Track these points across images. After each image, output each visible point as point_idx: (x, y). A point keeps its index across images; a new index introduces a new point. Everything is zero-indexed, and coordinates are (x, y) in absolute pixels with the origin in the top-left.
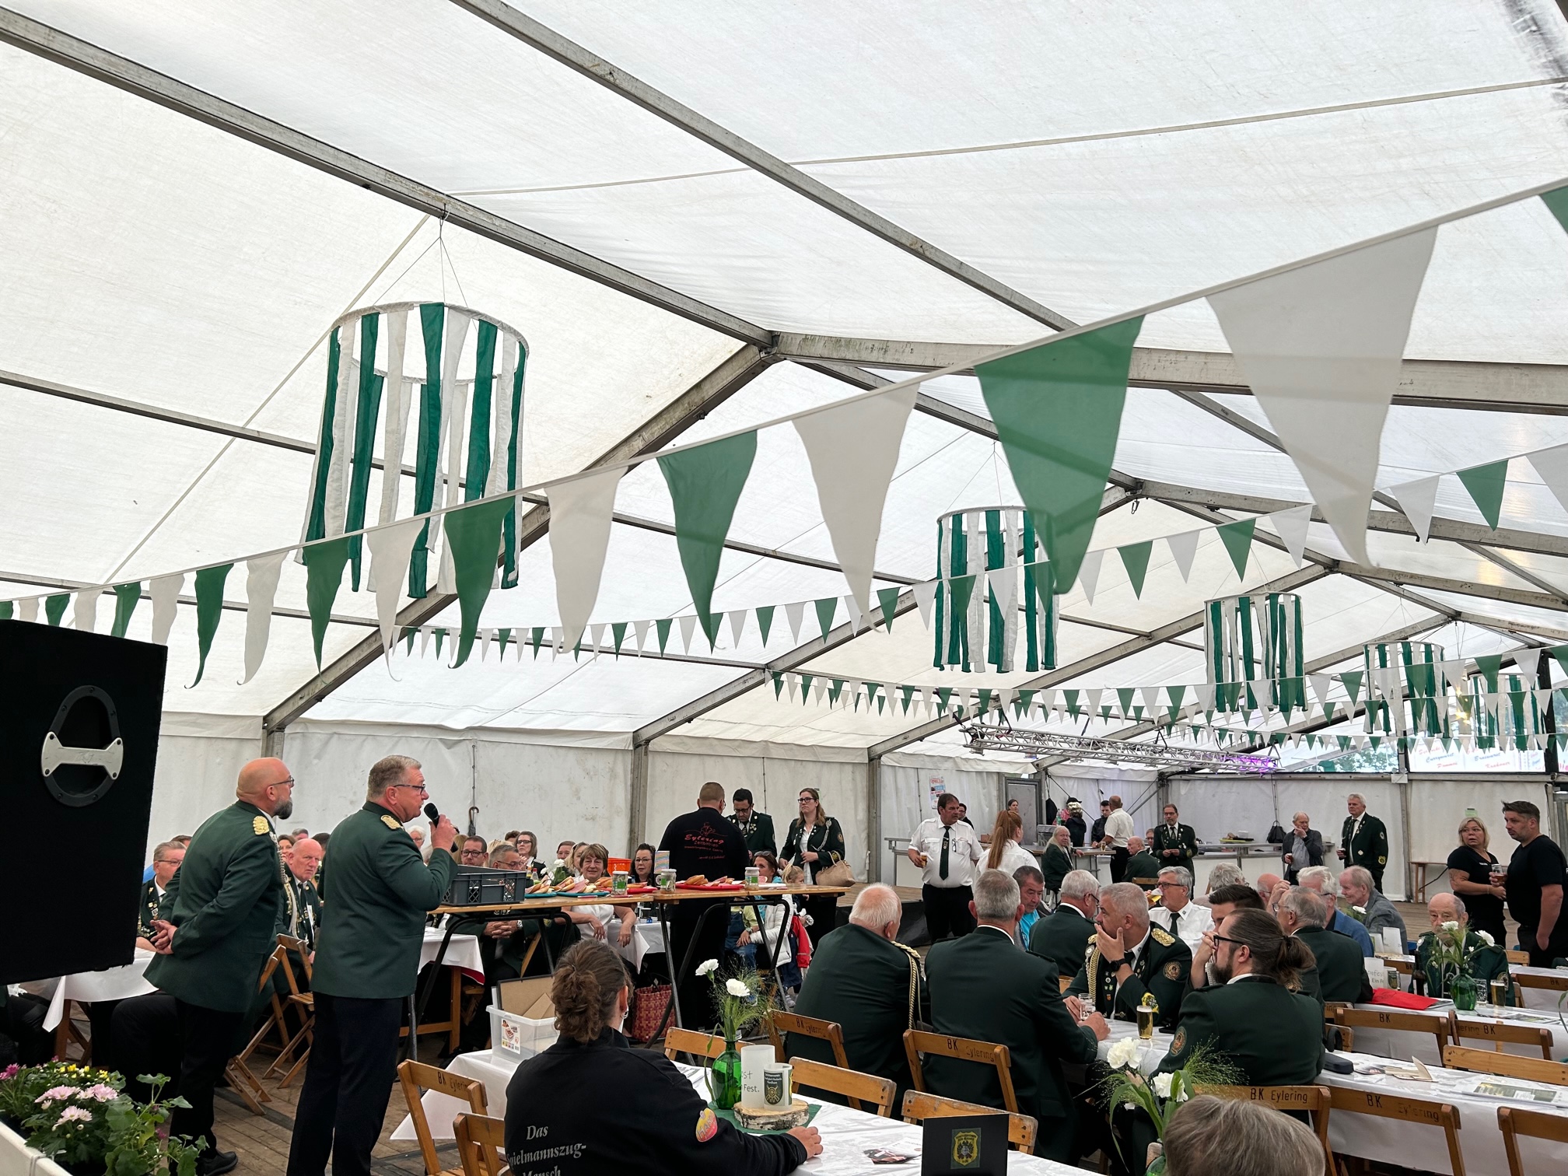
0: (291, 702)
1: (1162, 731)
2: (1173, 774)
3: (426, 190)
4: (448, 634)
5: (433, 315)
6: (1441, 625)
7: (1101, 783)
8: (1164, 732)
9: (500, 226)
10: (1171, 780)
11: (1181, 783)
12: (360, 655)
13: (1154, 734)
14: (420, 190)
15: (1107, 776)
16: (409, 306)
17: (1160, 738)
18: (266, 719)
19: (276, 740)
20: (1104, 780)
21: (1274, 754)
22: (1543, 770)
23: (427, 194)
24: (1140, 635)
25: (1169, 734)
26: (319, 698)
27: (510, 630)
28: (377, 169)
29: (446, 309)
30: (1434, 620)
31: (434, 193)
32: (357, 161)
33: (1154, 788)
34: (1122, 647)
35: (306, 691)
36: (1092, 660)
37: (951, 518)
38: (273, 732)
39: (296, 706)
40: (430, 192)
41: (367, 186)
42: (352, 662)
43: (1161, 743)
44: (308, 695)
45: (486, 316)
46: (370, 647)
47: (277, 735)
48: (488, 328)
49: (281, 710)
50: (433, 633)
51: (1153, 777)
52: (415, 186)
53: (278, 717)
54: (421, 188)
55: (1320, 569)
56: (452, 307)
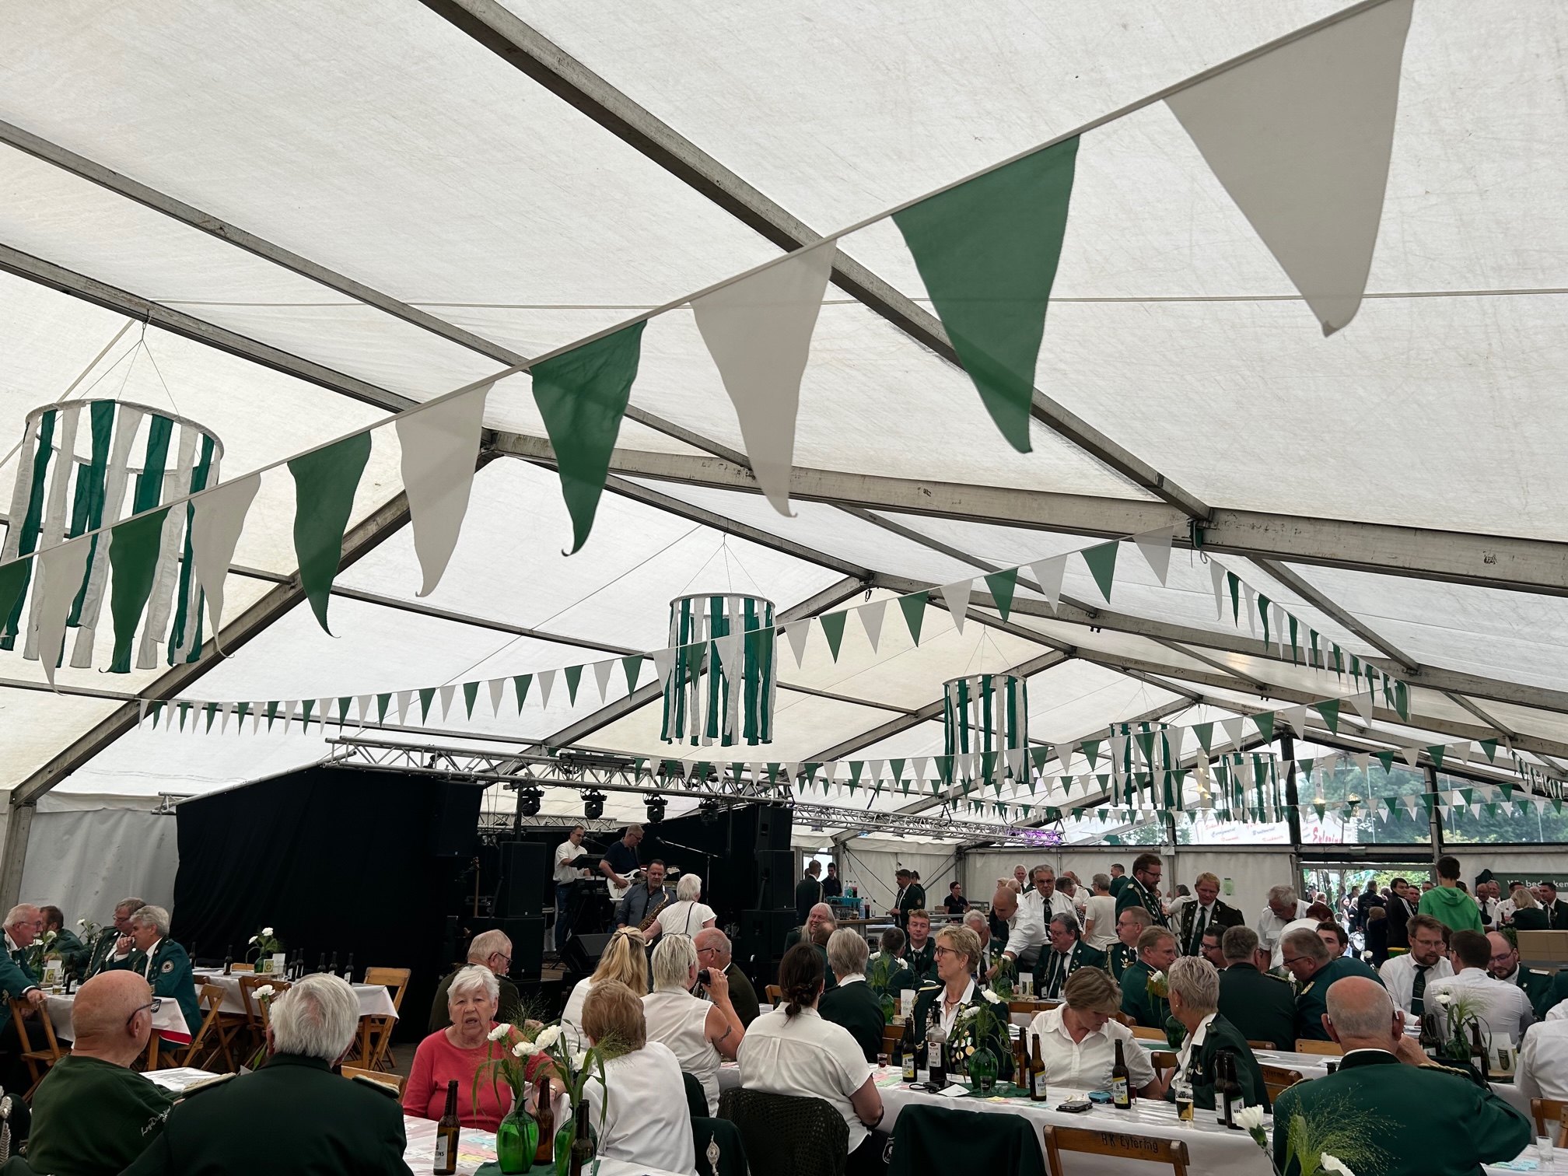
0: (40, 776)
1: (947, 805)
2: (970, 848)
3: (128, 297)
4: (192, 707)
5: (103, 411)
6: (1187, 707)
7: (899, 856)
8: (949, 806)
9: (206, 331)
10: (968, 854)
11: (977, 856)
12: (109, 728)
13: (940, 808)
14: (123, 297)
15: (905, 850)
16: (80, 403)
17: (945, 813)
18: (13, 793)
19: (22, 815)
20: (902, 853)
21: (1059, 828)
22: (1288, 842)
23: (130, 301)
24: (908, 713)
25: (955, 808)
26: (68, 771)
27: (248, 703)
28: (77, 277)
29: (117, 406)
30: (1180, 703)
31: (137, 300)
32: (57, 270)
33: (952, 861)
34: (892, 724)
35: (55, 765)
36: (867, 737)
37: (681, 603)
38: (20, 806)
39: (45, 780)
40: (133, 298)
41: (67, 292)
42: (101, 735)
43: (946, 817)
44: (57, 769)
45: (160, 411)
46: (119, 720)
47: (24, 809)
48: (162, 423)
49: (29, 784)
50: (178, 706)
51: (951, 851)
52: (118, 292)
53: (27, 791)
54: (124, 295)
55: (1060, 655)
56: (123, 404)
